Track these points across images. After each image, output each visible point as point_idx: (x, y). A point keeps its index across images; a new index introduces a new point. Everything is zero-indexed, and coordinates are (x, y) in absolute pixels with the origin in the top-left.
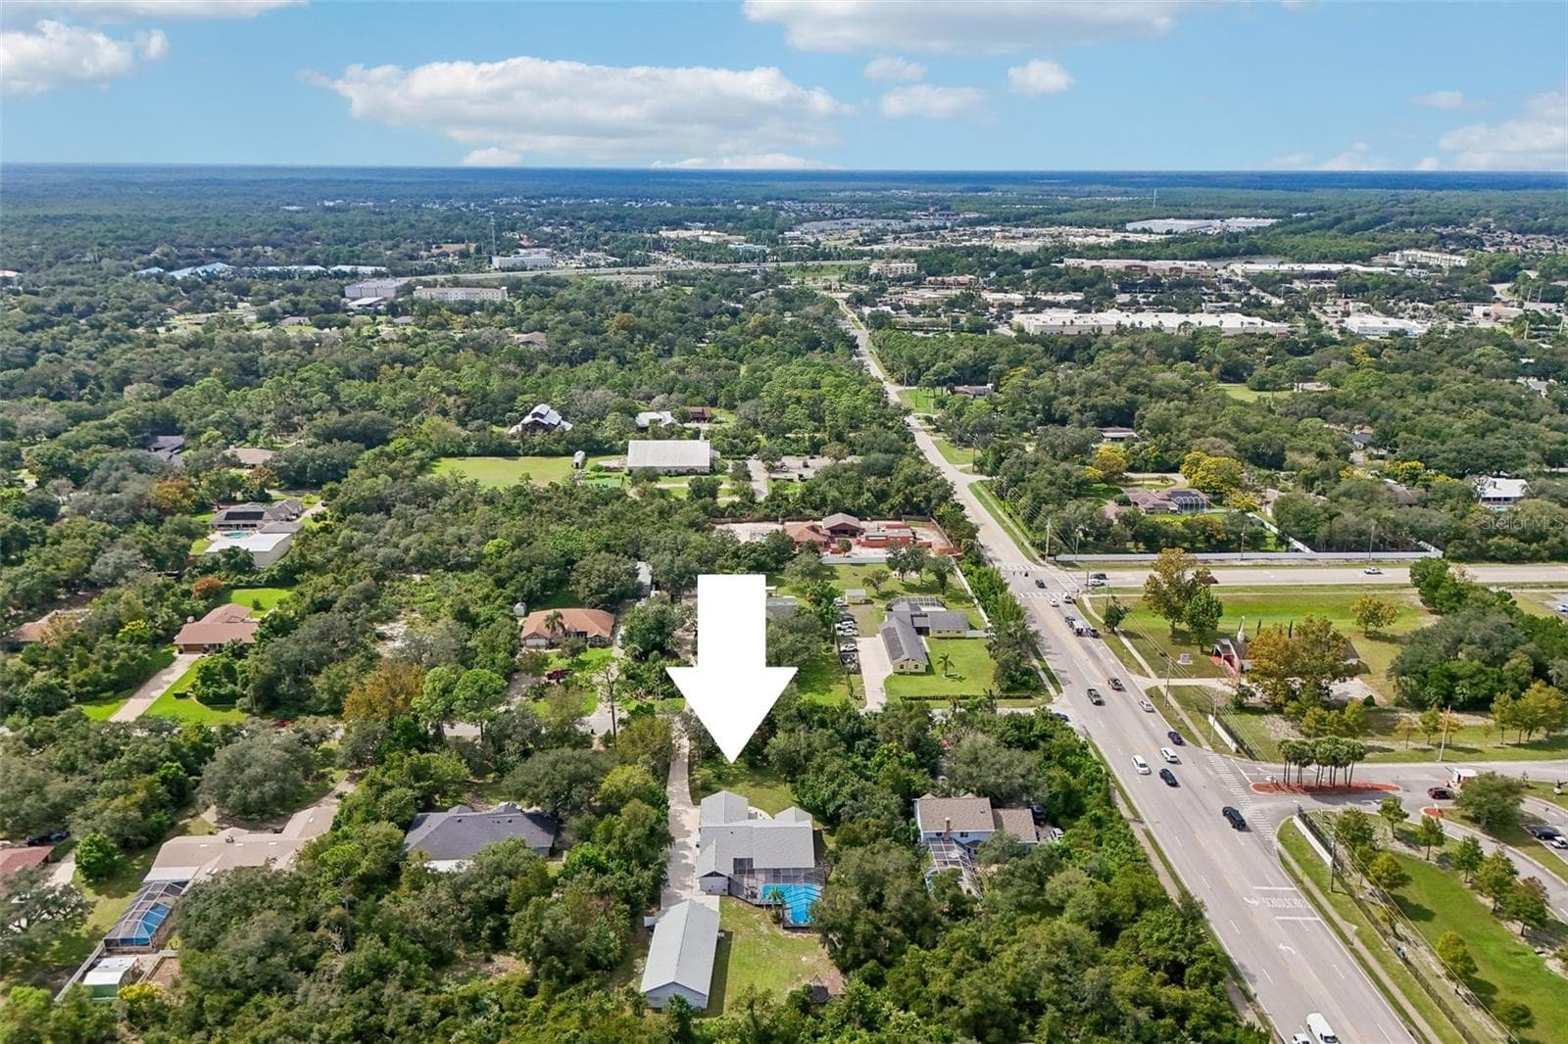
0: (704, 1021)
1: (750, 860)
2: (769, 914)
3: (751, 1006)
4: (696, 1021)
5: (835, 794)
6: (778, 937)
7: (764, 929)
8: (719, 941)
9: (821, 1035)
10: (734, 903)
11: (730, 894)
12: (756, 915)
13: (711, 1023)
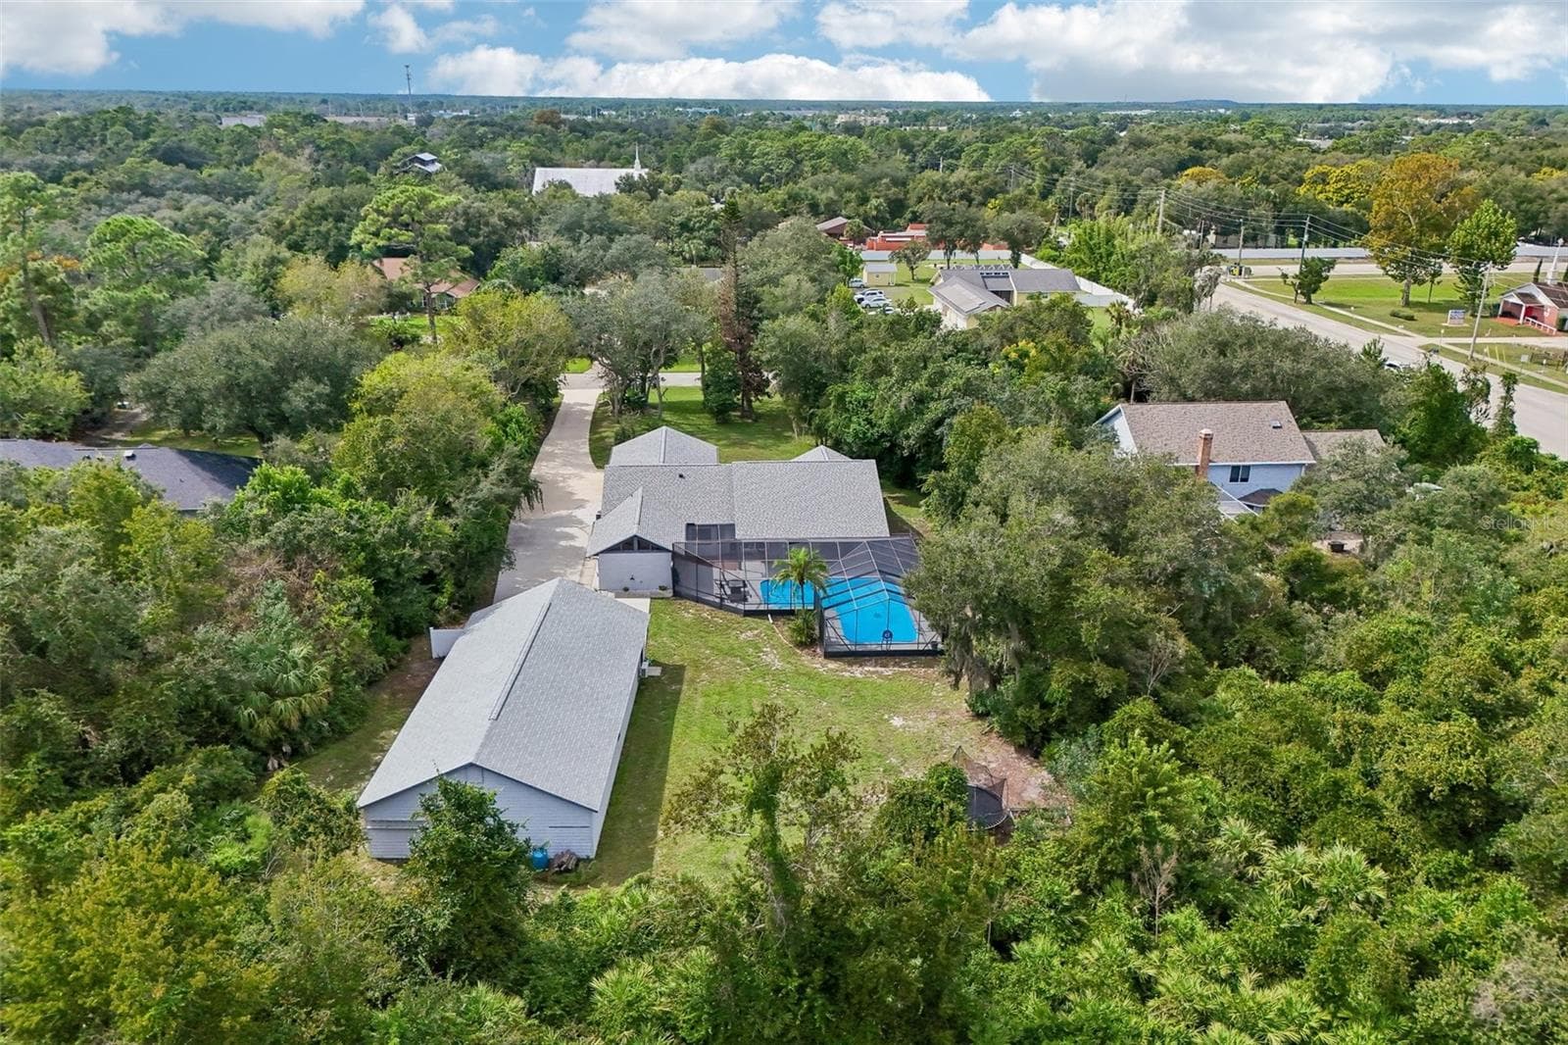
0: (578, 897)
1: (731, 527)
2: (783, 633)
3: (763, 801)
4: (549, 896)
5: (921, 400)
6: (811, 676)
7: (772, 659)
8: (644, 683)
9: (1021, 934)
10: (689, 612)
11: (677, 595)
12: (751, 631)
13: (604, 904)
